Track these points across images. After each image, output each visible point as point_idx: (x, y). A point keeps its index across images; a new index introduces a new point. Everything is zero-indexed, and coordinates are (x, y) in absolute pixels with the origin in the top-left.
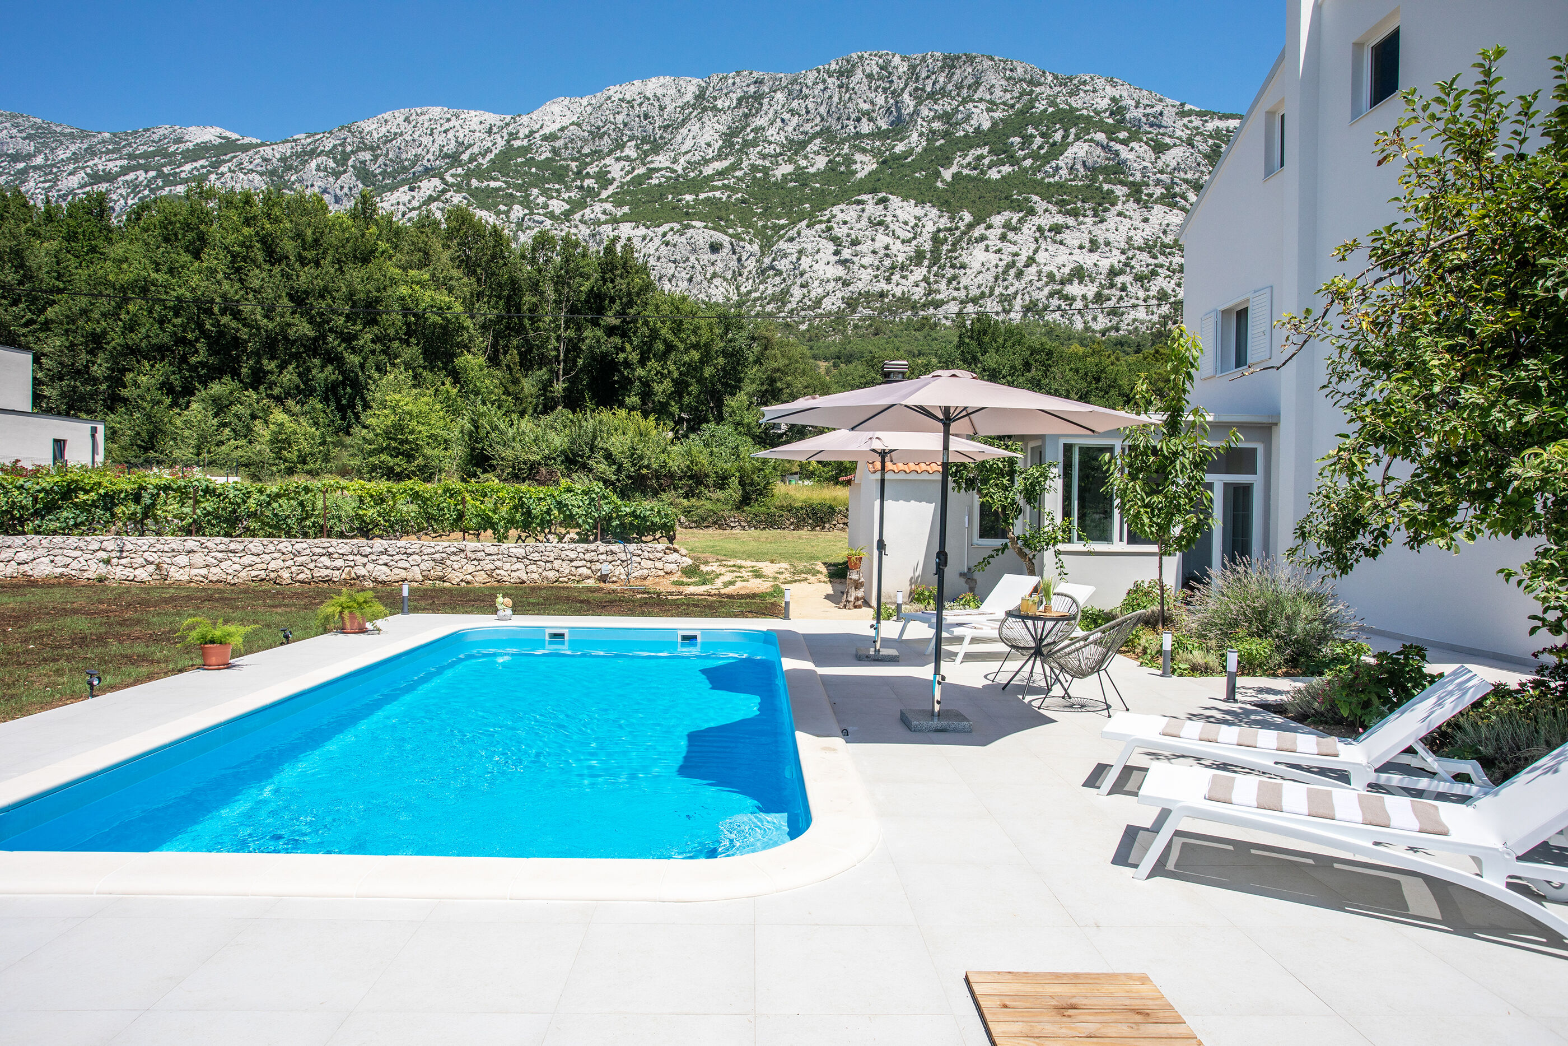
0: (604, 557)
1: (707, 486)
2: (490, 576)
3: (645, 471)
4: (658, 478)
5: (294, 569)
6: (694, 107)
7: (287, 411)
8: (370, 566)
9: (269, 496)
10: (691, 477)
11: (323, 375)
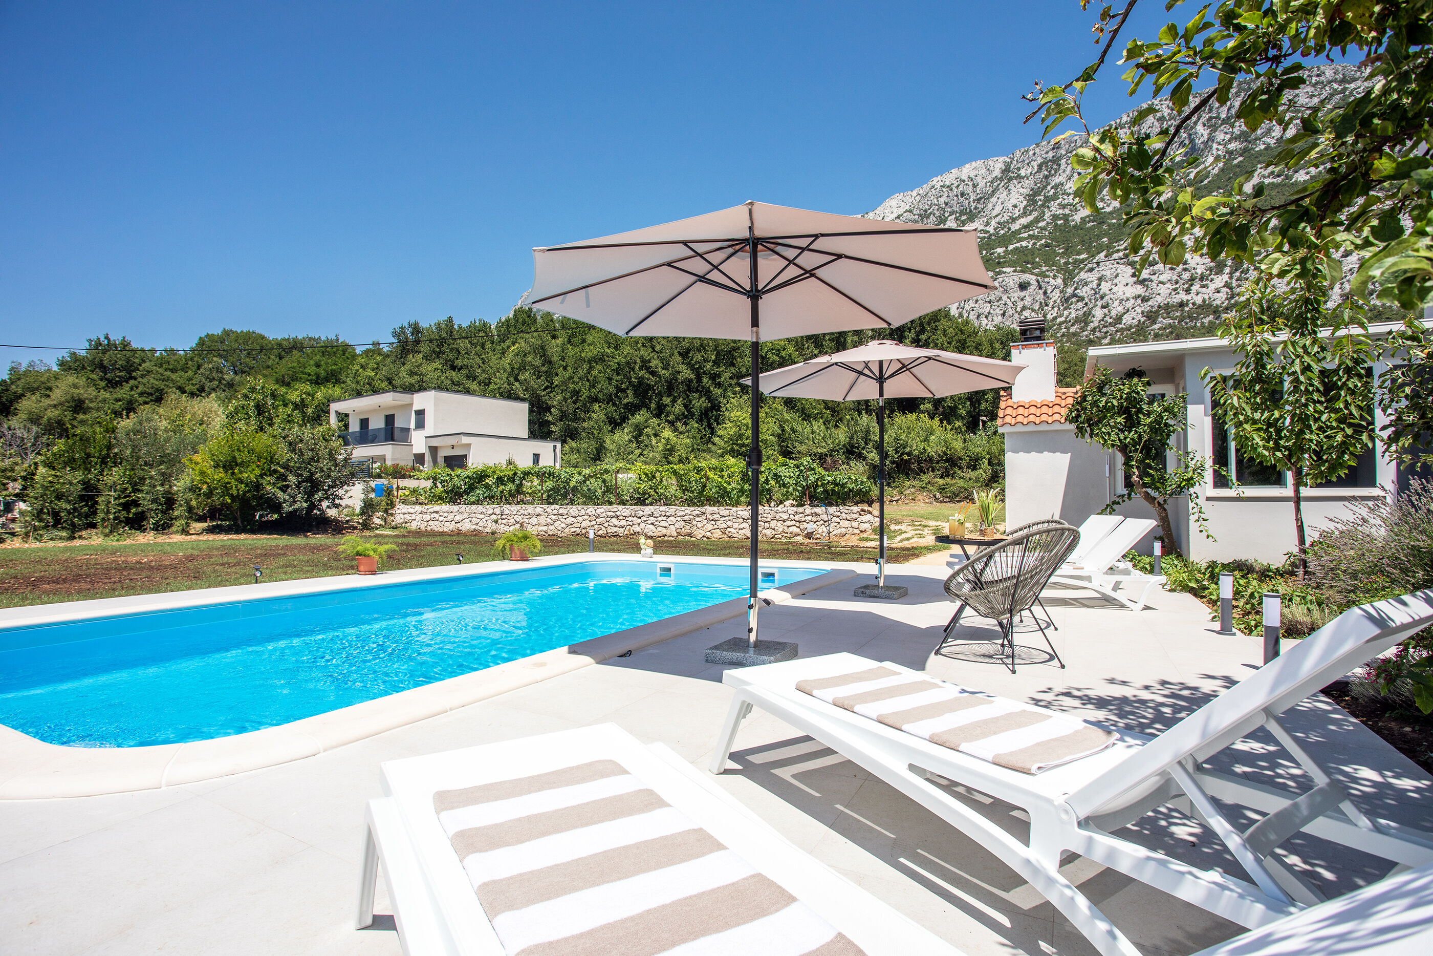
0: (809, 518)
1: (960, 468)
2: (724, 533)
3: (906, 457)
4: (919, 463)
5: (596, 527)
6: (1001, 179)
7: (676, 430)
8: (642, 525)
9: (584, 476)
10: (947, 461)
11: (700, 403)
